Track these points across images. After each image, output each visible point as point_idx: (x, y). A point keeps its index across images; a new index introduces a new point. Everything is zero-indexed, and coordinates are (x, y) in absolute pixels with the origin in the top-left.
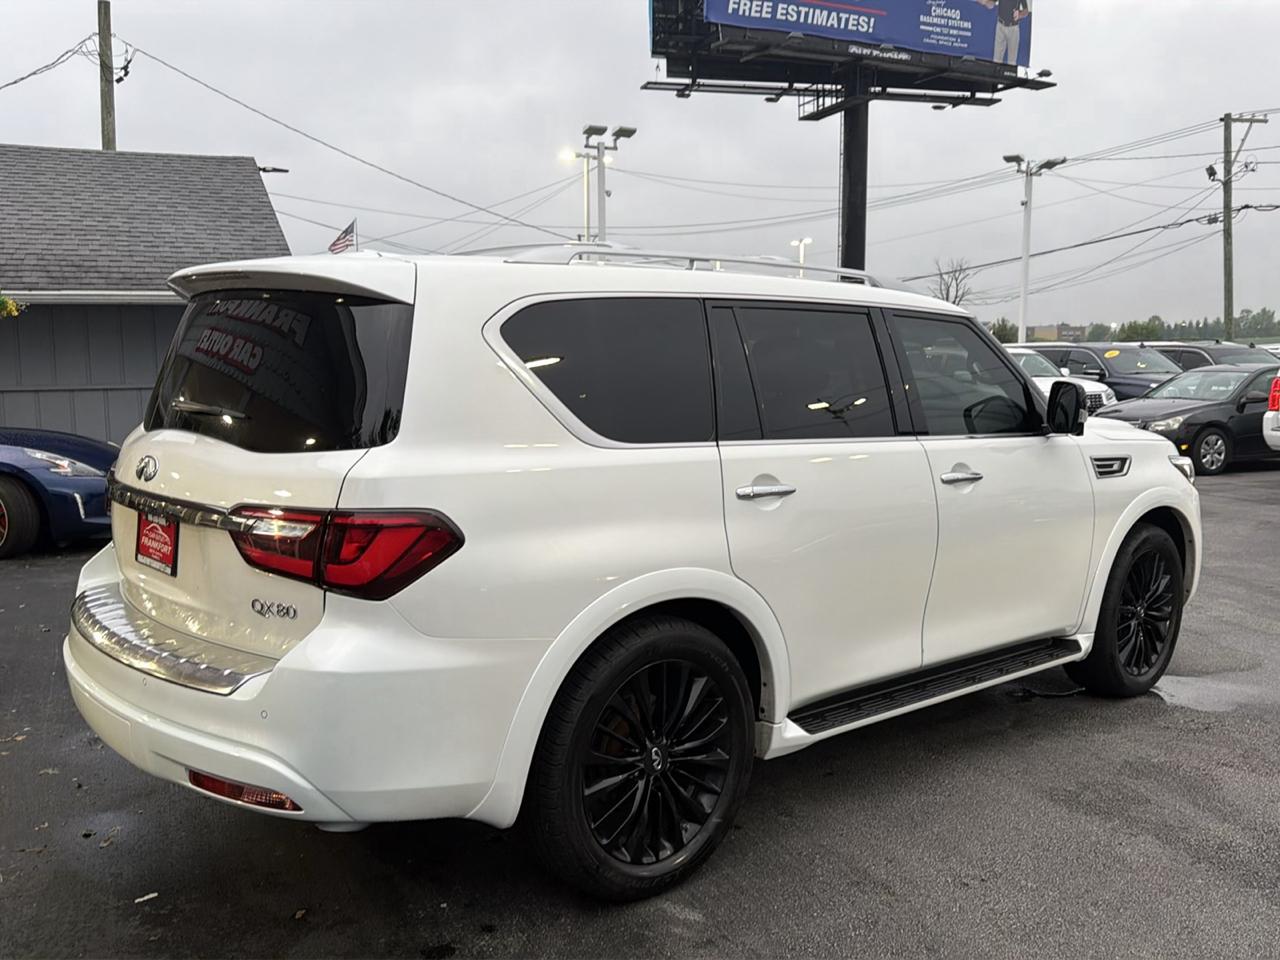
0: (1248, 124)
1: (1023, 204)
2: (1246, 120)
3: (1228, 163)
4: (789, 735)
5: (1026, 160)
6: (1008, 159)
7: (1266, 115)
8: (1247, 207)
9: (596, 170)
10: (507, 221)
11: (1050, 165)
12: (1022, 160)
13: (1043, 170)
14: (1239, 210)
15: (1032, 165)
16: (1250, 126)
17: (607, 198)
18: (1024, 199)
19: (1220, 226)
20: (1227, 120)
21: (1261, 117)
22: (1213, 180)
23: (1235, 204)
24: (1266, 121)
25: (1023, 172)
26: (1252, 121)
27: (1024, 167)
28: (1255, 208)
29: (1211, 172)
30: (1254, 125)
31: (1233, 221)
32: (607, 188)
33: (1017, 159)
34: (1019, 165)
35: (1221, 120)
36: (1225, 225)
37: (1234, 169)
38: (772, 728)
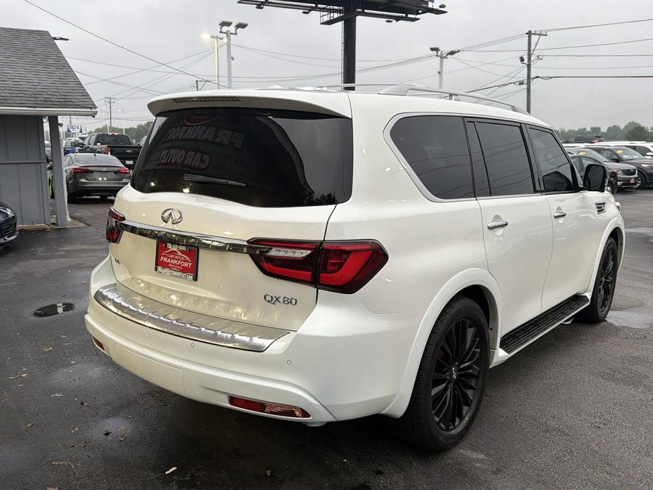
0: (538, 36)
1: (439, 73)
2: (538, 34)
3: (529, 55)
4: (501, 355)
5: (441, 50)
6: (432, 49)
7: (546, 32)
8: (537, 77)
9: (226, 45)
10: (178, 71)
11: (452, 53)
12: (439, 50)
13: (449, 56)
14: (534, 79)
15: (443, 52)
16: (539, 37)
17: (232, 60)
18: (439, 70)
19: (525, 86)
20: (529, 34)
21: (544, 33)
22: (523, 63)
23: (532, 76)
24: (546, 35)
25: (439, 56)
26: (540, 35)
27: (439, 53)
28: (541, 78)
29: (522, 59)
30: (541, 37)
31: (531, 84)
32: (232, 56)
33: (436, 50)
34: (437, 52)
35: (527, 34)
36: (527, 86)
37: (532, 58)
38: (494, 352)
